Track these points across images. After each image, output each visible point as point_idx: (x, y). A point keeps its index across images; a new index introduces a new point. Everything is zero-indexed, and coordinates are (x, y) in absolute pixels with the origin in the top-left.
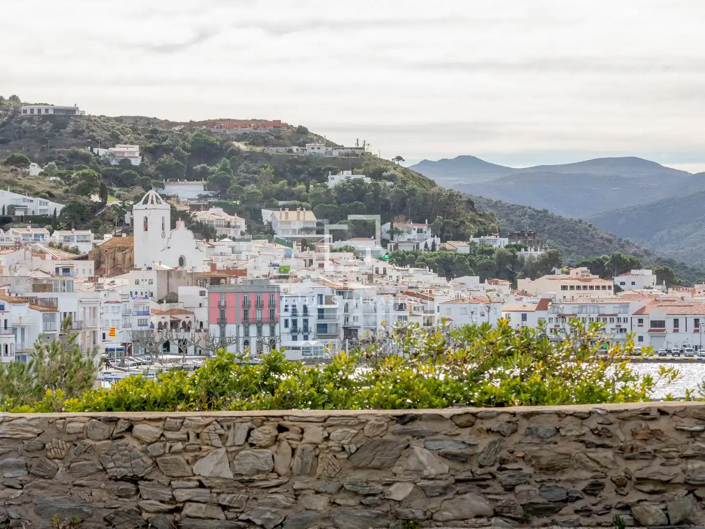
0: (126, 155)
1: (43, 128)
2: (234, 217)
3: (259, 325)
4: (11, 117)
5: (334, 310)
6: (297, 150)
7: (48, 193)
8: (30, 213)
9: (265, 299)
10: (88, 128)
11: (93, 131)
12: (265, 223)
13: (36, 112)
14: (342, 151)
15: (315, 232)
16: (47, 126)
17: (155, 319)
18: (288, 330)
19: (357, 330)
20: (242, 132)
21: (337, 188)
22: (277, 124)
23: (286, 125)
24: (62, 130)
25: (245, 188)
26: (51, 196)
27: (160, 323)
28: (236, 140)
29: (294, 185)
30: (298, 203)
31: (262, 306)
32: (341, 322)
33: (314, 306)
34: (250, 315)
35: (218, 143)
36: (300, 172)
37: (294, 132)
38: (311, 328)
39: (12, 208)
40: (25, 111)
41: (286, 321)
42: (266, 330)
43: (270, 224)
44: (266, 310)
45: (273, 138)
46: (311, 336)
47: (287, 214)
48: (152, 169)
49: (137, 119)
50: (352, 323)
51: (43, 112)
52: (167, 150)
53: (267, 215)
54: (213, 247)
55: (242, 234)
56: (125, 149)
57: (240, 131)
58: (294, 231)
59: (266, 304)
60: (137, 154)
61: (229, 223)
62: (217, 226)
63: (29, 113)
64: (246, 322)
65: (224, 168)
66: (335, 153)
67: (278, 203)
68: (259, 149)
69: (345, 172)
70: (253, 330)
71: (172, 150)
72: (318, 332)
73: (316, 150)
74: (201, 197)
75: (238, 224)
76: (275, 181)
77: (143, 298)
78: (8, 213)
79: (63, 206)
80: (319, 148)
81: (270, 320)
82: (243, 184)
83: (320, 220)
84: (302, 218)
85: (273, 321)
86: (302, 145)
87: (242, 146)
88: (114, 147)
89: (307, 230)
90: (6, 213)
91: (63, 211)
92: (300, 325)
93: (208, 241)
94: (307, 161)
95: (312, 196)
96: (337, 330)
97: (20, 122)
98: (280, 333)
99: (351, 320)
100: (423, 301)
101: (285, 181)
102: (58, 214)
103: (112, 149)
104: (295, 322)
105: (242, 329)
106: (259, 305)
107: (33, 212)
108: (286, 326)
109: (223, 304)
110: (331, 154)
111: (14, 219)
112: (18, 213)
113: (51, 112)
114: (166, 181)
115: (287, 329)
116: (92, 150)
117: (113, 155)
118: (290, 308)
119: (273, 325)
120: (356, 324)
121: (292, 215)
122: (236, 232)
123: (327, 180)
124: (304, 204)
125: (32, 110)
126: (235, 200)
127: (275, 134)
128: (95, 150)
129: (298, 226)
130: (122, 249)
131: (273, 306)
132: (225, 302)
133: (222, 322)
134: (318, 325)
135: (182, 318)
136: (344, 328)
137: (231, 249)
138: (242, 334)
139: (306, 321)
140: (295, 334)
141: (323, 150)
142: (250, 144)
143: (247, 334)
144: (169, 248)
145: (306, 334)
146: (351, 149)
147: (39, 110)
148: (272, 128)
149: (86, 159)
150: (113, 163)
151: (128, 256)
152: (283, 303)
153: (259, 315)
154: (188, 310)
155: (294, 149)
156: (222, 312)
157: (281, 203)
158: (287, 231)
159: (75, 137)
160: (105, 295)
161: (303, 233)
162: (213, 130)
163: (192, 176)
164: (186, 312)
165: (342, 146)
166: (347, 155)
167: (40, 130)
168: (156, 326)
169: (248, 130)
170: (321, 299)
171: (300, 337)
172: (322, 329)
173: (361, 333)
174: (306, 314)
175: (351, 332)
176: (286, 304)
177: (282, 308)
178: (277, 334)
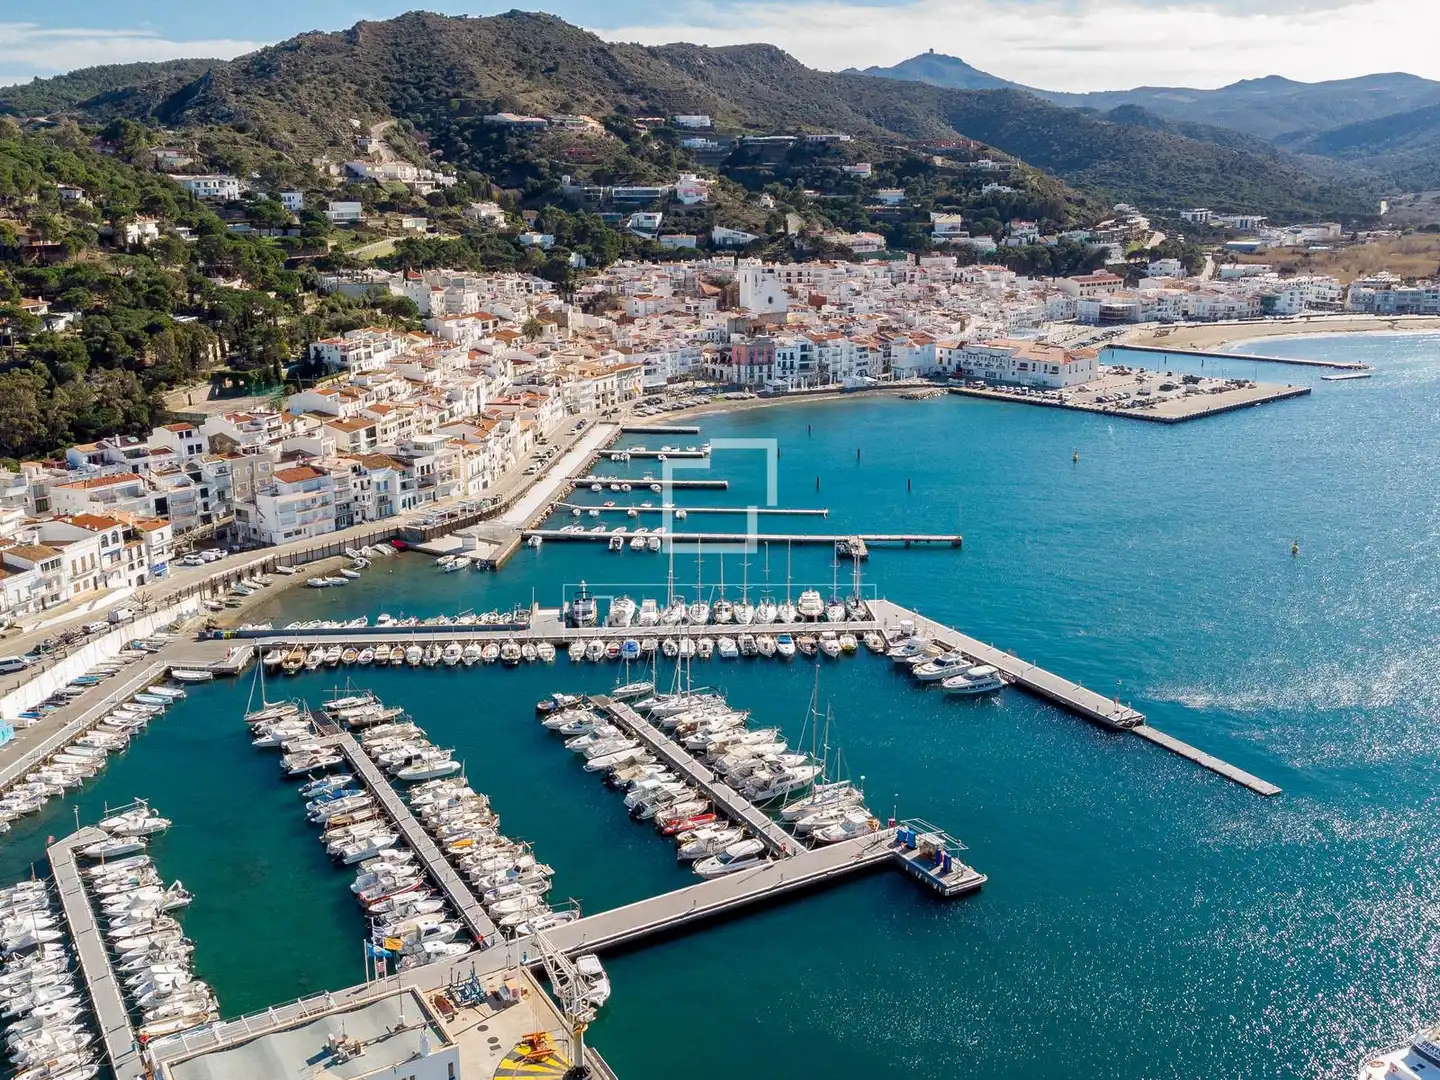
0: (861, 171)
3: (761, 365)
5: (813, 355)
6: (973, 165)
9: (765, 350)
15: (959, 229)
20: (946, 149)
21: (984, 196)
28: (937, 155)
29: (960, 192)
30: (956, 207)
31: (763, 354)
32: (817, 362)
33: (798, 354)
34: (754, 361)
35: (925, 160)
36: (968, 182)
38: (795, 366)
39: (725, 239)
41: (779, 363)
42: (765, 368)
44: (766, 356)
45: (963, 154)
46: (795, 371)
47: (945, 216)
48: (875, 181)
53: (934, 216)
54: (834, 268)
58: (946, 229)
59: (766, 353)
60: (869, 170)
64: (752, 363)
66: (998, 167)
70: (756, 369)
72: (800, 369)
75: (878, 242)
76: (948, 190)
78: (723, 242)
81: (768, 362)
83: (964, 221)
84: (951, 220)
85: (770, 362)
87: (938, 161)
89: (953, 228)
92: (788, 364)
93: (834, 263)
95: (967, 202)
96: (814, 367)
97: (805, 146)
98: (775, 370)
99: (824, 360)
101: (955, 189)
103: (853, 167)
104: (784, 363)
106: (761, 353)
108: (779, 365)
109: (739, 352)
110: (994, 167)
111: (722, 249)
112: (729, 242)
114: (881, 188)
115: (779, 367)
118: (782, 355)
119: (770, 365)
120: (827, 363)
124: (959, 208)
126: (917, 204)
128: (843, 167)
129: (948, 225)
131: (771, 353)
133: (739, 363)
134: (800, 364)
136: (818, 365)
138: (749, 371)
139: (792, 363)
140: (784, 370)
141: (990, 165)
142: (946, 159)
143: (752, 371)
145: (792, 370)
151: (738, 297)
152: (777, 352)
153: (761, 359)
158: (941, 229)
161: (951, 230)
168: (709, 361)
170: (804, 348)
171: (788, 372)
172: (804, 367)
173: (830, 368)
174: (792, 357)
175: (823, 368)
176: (779, 352)
177: (776, 355)
178: (773, 370)
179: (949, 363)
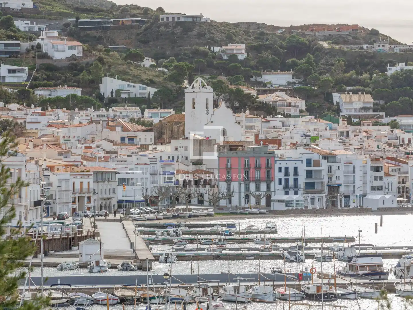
0: (235, 52)
1: (176, 32)
2: (295, 99)
3: (258, 183)
4: (152, 24)
5: (320, 171)
6: (367, 47)
7: (151, 80)
8: (132, 96)
9: (263, 162)
10: (209, 31)
11: (213, 33)
12: (335, 103)
13: (171, 20)
14: (402, 48)
15: (371, 110)
16: (179, 30)
17: (181, 178)
18: (281, 187)
19: (339, 187)
20: (328, 34)
21: (393, 77)
22: (355, 28)
23: (363, 28)
24: (189, 33)
25: (320, 77)
26: (151, 83)
27: (185, 181)
28: (321, 40)
29: (361, 75)
30: (362, 88)
31: (260, 168)
32: (326, 180)
33: (303, 169)
34: (251, 175)
35: (307, 42)
36: (367, 64)
37: (368, 34)
38: (300, 185)
39: (118, 92)
40: (163, 19)
41: (280, 180)
42: (263, 186)
43: (338, 103)
44: (264, 171)
45: (351, 38)
46: (300, 192)
47: (351, 96)
48: (253, 63)
49: (250, 24)
50: (335, 182)
51: (176, 20)
52: (267, 47)
53: (336, 97)
54: (268, 121)
55: (301, 111)
56: (234, 47)
57: (327, 33)
58: (356, 110)
60: (243, 51)
61: (290, 103)
62: (280, 106)
63: (165, 20)
64: (247, 180)
65: (308, 62)
66: (397, 50)
67: (346, 88)
68: (337, 47)
69: (400, 64)
70: (252, 186)
71: (270, 48)
72: (306, 189)
73: (381, 48)
74: (289, 84)
75: (297, 104)
76: (346, 72)
77: (171, 161)
78: (116, 95)
79: (156, 90)
80: (383, 46)
81: (266, 179)
82: (320, 74)
83: (377, 102)
84: (362, 100)
85: (269, 179)
86: (372, 44)
87: (325, 45)
88: (227, 45)
89: (365, 109)
90: (114, 96)
91: (156, 93)
92: (291, 183)
93: (265, 117)
94: (373, 56)
95: (373, 83)
96: (323, 187)
97: (159, 27)
98: (275, 189)
99: (334, 179)
100: (400, 164)
101: (354, 71)
102: (151, 97)
103: (224, 48)
104: (287, 181)
105: (243, 185)
106: (258, 167)
107: (136, 95)
108: (280, 183)
109: (229, 166)
110: (394, 51)
111: (119, 100)
112: (123, 96)
113: (182, 19)
114: (264, 71)
116: (209, 49)
117: (224, 52)
118: (283, 170)
119: (269, 182)
120: (338, 182)
121: (355, 97)
122: (296, 110)
123: (386, 70)
124: (366, 89)
125: (168, 18)
126: (313, 86)
127: (353, 36)
128: (212, 48)
129: (358, 106)
130: (177, 123)
131: (269, 168)
132: (231, 164)
134: (306, 183)
135: (203, 176)
136: (327, 185)
137: (281, 123)
138: (243, 189)
139: (296, 180)
140: (288, 190)
141: (387, 47)
142: (333, 43)
143: (247, 189)
144: (212, 122)
145: (296, 190)
146: (409, 46)
147: (173, 18)
148: (350, 30)
149: (204, 54)
150: (225, 57)
151: (181, 129)
152: (277, 166)
153: (257, 175)
154: (209, 170)
155: (365, 46)
156: (229, 173)
157: (348, 88)
158: (350, 109)
159: (198, 38)
160: (137, 159)
161: (363, 111)
162: (306, 33)
163: (284, 68)
164: (207, 172)
165: (406, 44)
166: (405, 51)
167: (173, 33)
168: (181, 183)
169: (332, 32)
170: (309, 162)
171: (292, 192)
172: (310, 186)
173: (342, 189)
174: (296, 173)
175: (333, 189)
176: (280, 166)
177: (277, 170)
178: (272, 189)
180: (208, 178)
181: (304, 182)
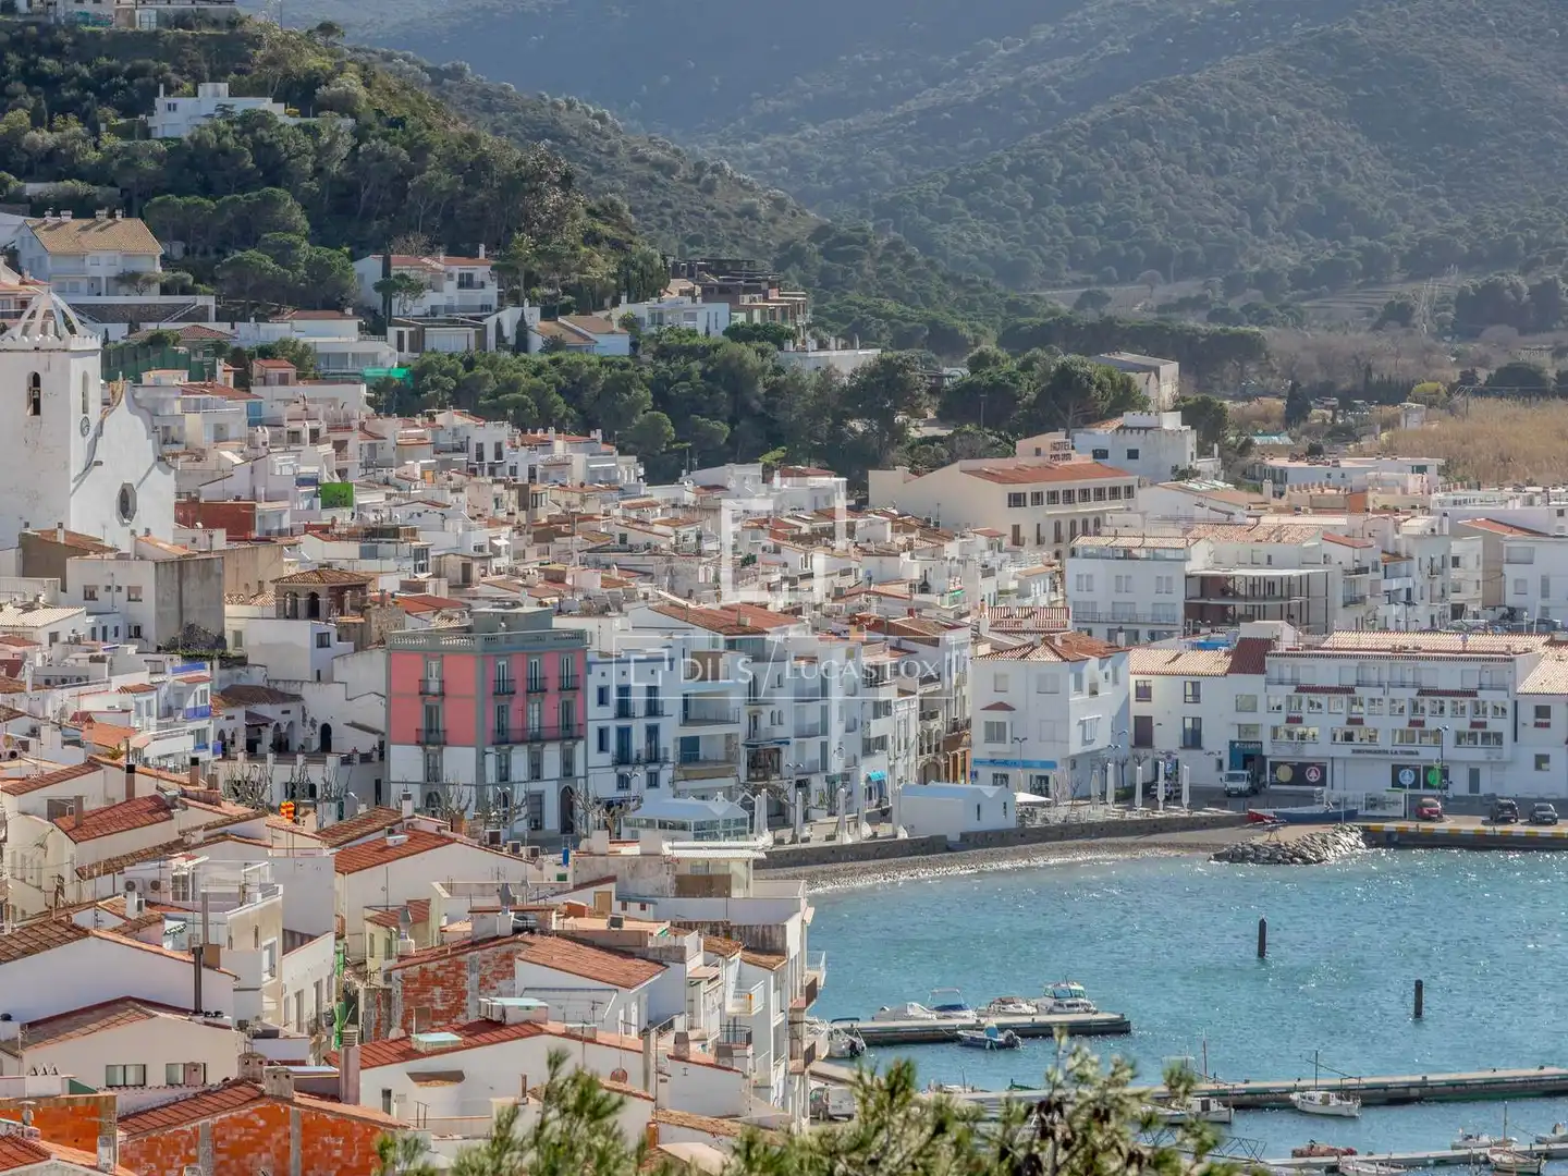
3: (535, 746)
6: (29, 4)
9: (550, 668)
14: (165, 8)
15: (156, 288)
18: (607, 758)
19: (778, 751)
27: (222, 735)
29: (49, 126)
31: (542, 692)
32: (740, 730)
34: (514, 722)
38: (666, 750)
41: (602, 733)
42: (552, 756)
44: (553, 700)
46: (666, 775)
47: (69, 228)
50: (767, 731)
58: (94, 284)
59: (552, 685)
64: (503, 738)
66: (147, 17)
67: (25, 190)
70: (519, 759)
72: (681, 762)
73: (89, 7)
80: (98, 2)
81: (561, 732)
85: (569, 732)
92: (638, 743)
96: (730, 754)
98: (587, 768)
99: (764, 721)
100: (907, 645)
101: (21, 112)
104: (624, 733)
105: (491, 761)
106: (536, 688)
108: (602, 747)
109: (434, 687)
115: (604, 755)
118: (613, 696)
119: (568, 744)
120: (780, 732)
123: (150, 109)
129: (106, 267)
131: (571, 686)
132: (442, 682)
133: (432, 737)
134: (682, 740)
135: (273, 713)
136: (747, 746)
138: (491, 775)
139: (652, 732)
140: (622, 770)
141: (110, 5)
143: (504, 775)
144: (99, 463)
145: (653, 768)
152: (593, 683)
153: (534, 718)
156: (430, 713)
158: (72, 282)
161: (124, 289)
164: (278, 695)
166: (185, 22)
170: (694, 667)
171: (639, 776)
172: (689, 754)
173: (789, 757)
174: (653, 709)
176: (603, 682)
177: (593, 696)
178: (579, 770)
179: (1193, 739)
180: (284, 720)
181: (676, 740)
